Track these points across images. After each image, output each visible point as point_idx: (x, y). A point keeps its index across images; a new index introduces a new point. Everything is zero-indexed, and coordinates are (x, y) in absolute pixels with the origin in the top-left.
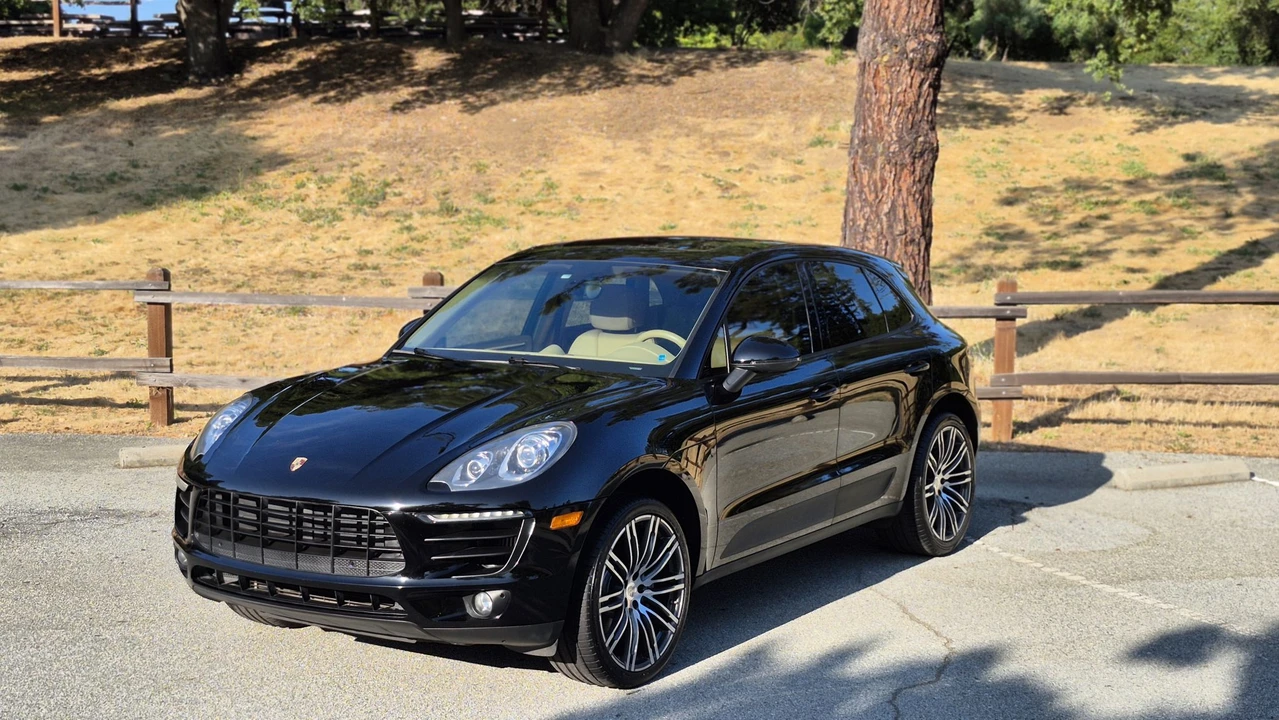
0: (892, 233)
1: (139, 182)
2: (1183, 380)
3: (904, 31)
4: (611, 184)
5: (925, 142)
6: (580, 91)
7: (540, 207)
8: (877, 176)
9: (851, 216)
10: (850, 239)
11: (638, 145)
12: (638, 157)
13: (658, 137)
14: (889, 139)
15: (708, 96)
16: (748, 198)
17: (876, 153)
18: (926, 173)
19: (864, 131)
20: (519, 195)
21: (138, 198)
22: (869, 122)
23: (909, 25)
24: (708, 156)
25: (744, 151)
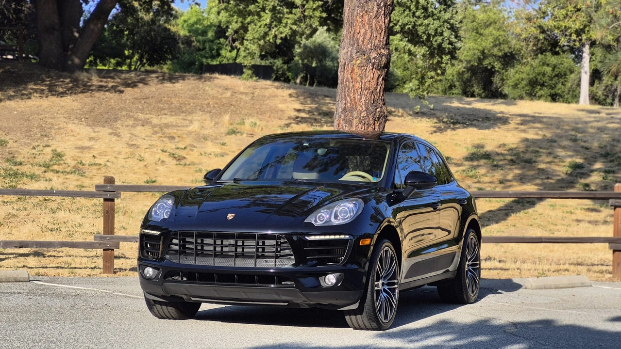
2: (543, 241)
3: (369, 46)
4: (100, 154)
5: (381, 112)
6: (62, 94)
7: (55, 167)
11: (110, 131)
12: (114, 138)
13: (122, 126)
14: (361, 109)
15: (147, 101)
16: (196, 166)
17: (353, 117)
18: (381, 130)
19: (345, 104)
20: (36, 160)
22: (348, 99)
23: (372, 44)
24: (161, 139)
25: (184, 136)
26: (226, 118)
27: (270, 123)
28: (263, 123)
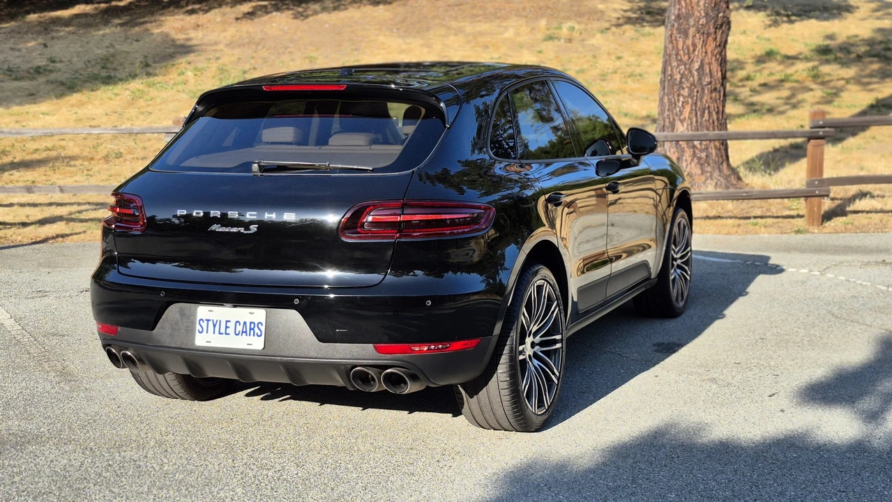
0: (701, 84)
1: (59, 73)
5: (724, 17)
8: (689, 42)
9: (669, 72)
10: (668, 90)
13: (435, 36)
14: (699, 15)
15: (461, 7)
17: (689, 25)
18: (724, 40)
19: (679, 9)
21: (62, 84)
22: (683, 3)
25: (499, 44)
26: (543, 23)
27: (589, 27)
28: (583, 26)
